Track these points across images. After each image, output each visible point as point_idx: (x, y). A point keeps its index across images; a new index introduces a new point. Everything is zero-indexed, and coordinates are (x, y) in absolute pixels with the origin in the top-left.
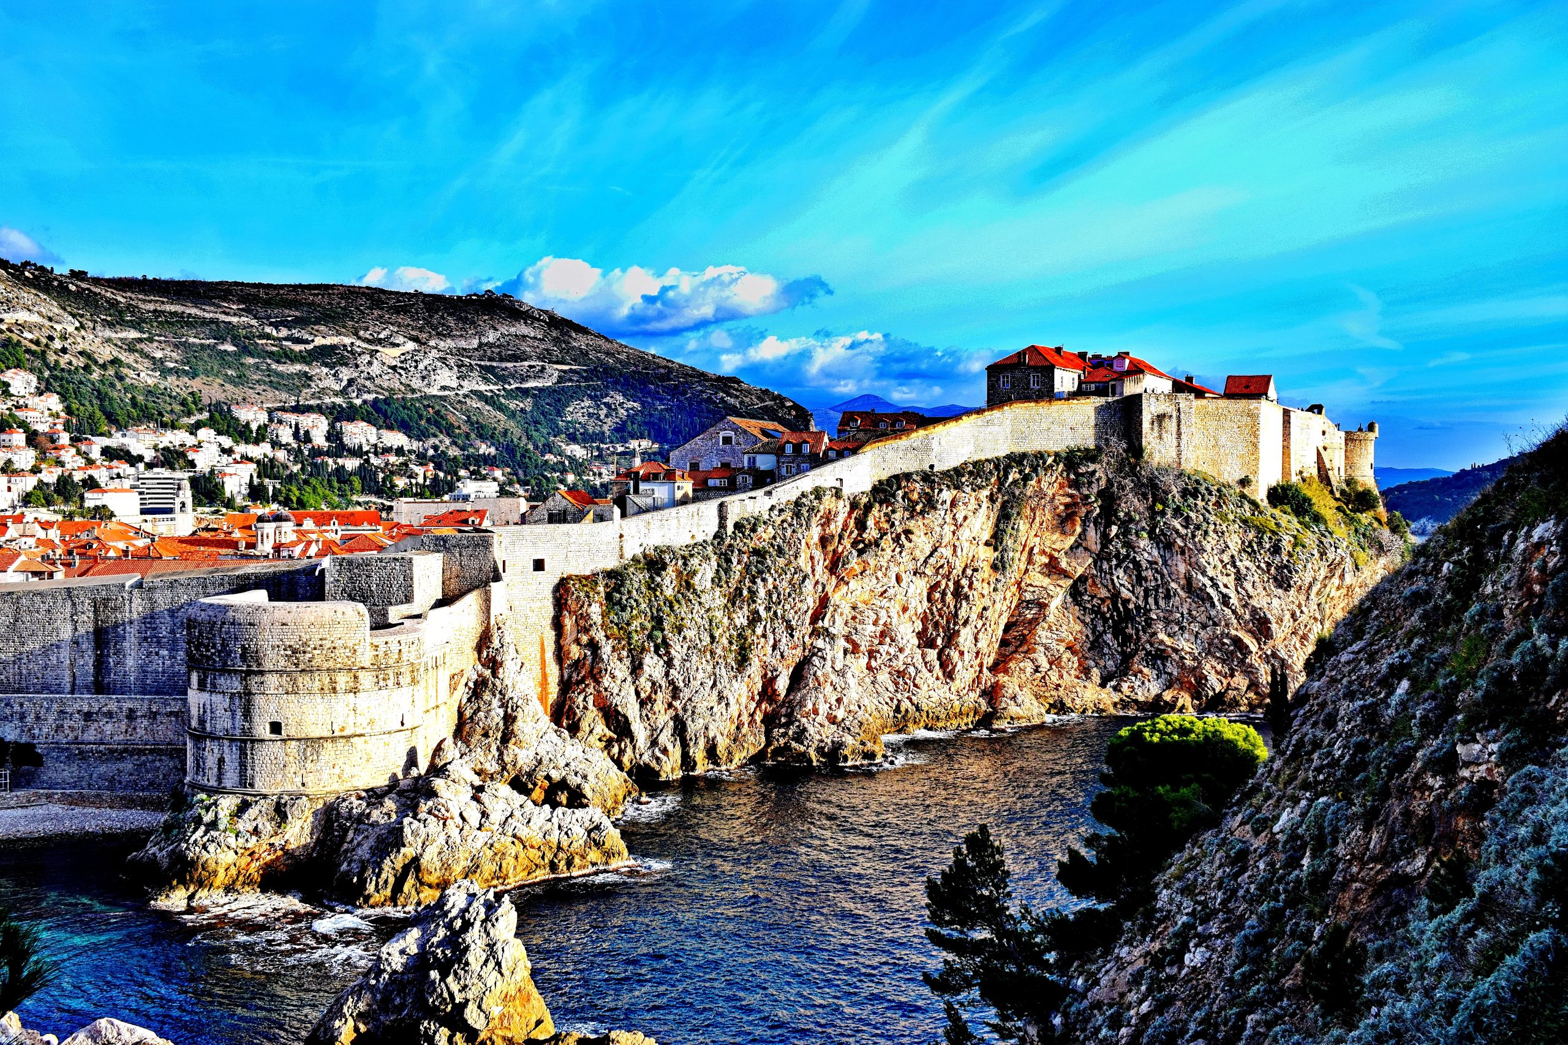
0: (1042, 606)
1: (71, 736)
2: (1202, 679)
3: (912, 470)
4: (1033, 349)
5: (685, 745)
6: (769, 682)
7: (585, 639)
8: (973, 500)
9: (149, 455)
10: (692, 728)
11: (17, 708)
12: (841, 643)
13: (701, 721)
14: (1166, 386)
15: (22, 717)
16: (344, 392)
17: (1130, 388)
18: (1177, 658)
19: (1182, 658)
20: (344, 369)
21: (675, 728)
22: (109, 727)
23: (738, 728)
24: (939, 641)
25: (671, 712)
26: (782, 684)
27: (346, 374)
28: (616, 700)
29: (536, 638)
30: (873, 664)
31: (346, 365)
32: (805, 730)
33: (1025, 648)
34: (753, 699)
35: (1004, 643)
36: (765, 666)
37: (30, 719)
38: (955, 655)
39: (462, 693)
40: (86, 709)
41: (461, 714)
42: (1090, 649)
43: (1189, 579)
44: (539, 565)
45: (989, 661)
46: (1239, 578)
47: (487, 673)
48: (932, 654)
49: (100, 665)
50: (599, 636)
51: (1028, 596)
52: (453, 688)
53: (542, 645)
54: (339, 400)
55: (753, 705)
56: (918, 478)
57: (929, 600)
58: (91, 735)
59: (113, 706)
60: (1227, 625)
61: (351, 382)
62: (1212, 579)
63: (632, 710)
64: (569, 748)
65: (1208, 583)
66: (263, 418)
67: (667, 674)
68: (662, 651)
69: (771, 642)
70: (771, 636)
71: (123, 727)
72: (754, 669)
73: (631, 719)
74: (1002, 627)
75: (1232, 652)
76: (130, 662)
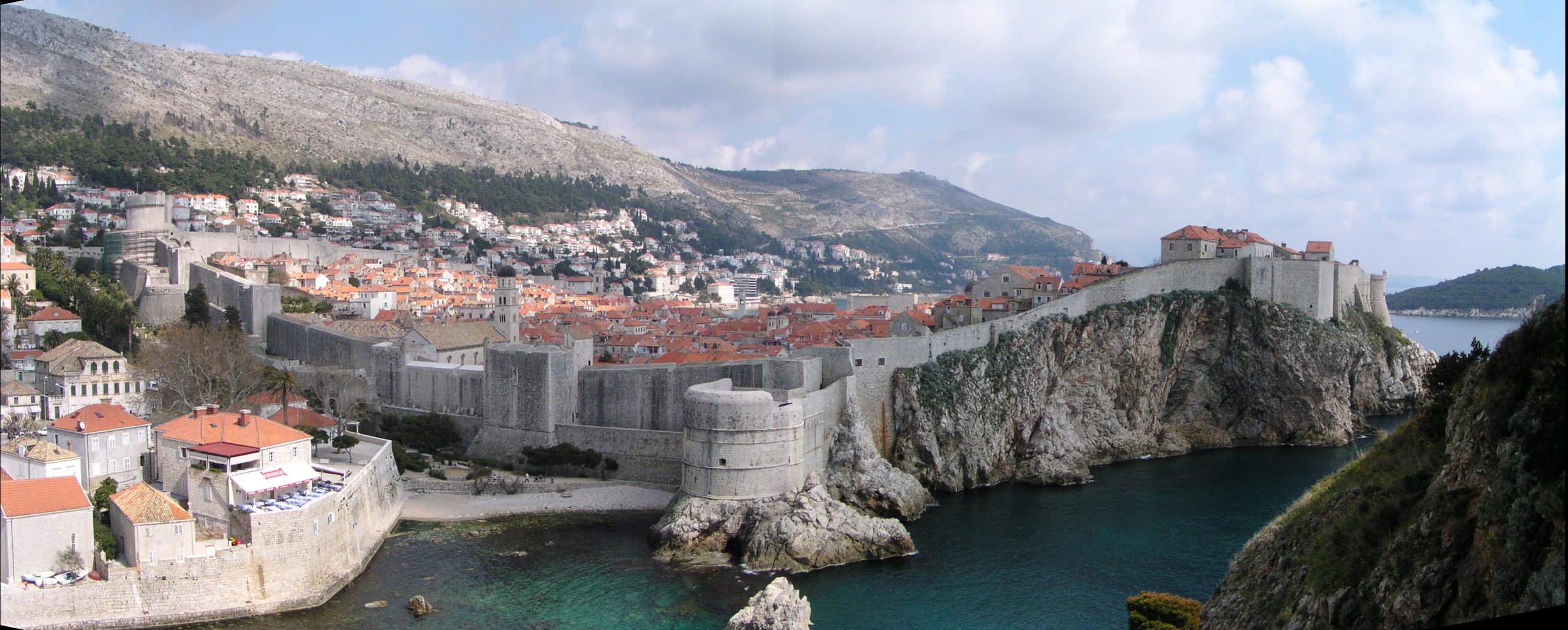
0: (1191, 383)
1: (638, 452)
2: (1283, 424)
3: (1111, 302)
4: (1190, 227)
5: (965, 472)
6: (1018, 432)
7: (907, 406)
8: (1148, 320)
9: (740, 265)
10: (969, 461)
11: (612, 435)
12: (1065, 408)
13: (976, 457)
14: (1269, 250)
15: (614, 440)
16: (832, 230)
17: (1244, 252)
18: (1269, 412)
19: (1272, 412)
20: (834, 216)
21: (960, 460)
22: (656, 447)
23: (999, 460)
24: (1127, 405)
25: (958, 451)
26: (1026, 434)
27: (835, 219)
28: (926, 443)
29: (879, 404)
30: (1086, 420)
31: (835, 214)
32: (1039, 462)
33: (1181, 408)
34: (1009, 443)
35: (1169, 404)
36: (1015, 423)
37: (618, 441)
38: (1137, 414)
39: (831, 441)
40: (645, 437)
41: (830, 451)
42: (1220, 407)
43: (1276, 367)
44: (882, 361)
45: (1159, 415)
46: (1305, 366)
47: (845, 429)
48: (1123, 413)
49: (655, 413)
50: (916, 405)
51: (1183, 377)
52: (826, 437)
53: (883, 408)
54: (831, 234)
55: (1008, 447)
56: (1114, 307)
57: (1122, 380)
58: (647, 452)
59: (658, 437)
60: (1298, 393)
61: (837, 223)
62: (1289, 366)
63: (935, 449)
64: (891, 475)
65: (1287, 369)
66: (793, 243)
67: (955, 428)
68: (953, 414)
69: (1020, 409)
70: (1020, 406)
71: (663, 448)
72: (1009, 424)
73: (934, 454)
74: (1166, 395)
75: (1301, 408)
76: (669, 412)
